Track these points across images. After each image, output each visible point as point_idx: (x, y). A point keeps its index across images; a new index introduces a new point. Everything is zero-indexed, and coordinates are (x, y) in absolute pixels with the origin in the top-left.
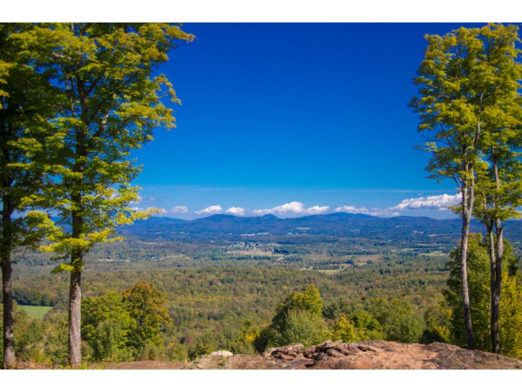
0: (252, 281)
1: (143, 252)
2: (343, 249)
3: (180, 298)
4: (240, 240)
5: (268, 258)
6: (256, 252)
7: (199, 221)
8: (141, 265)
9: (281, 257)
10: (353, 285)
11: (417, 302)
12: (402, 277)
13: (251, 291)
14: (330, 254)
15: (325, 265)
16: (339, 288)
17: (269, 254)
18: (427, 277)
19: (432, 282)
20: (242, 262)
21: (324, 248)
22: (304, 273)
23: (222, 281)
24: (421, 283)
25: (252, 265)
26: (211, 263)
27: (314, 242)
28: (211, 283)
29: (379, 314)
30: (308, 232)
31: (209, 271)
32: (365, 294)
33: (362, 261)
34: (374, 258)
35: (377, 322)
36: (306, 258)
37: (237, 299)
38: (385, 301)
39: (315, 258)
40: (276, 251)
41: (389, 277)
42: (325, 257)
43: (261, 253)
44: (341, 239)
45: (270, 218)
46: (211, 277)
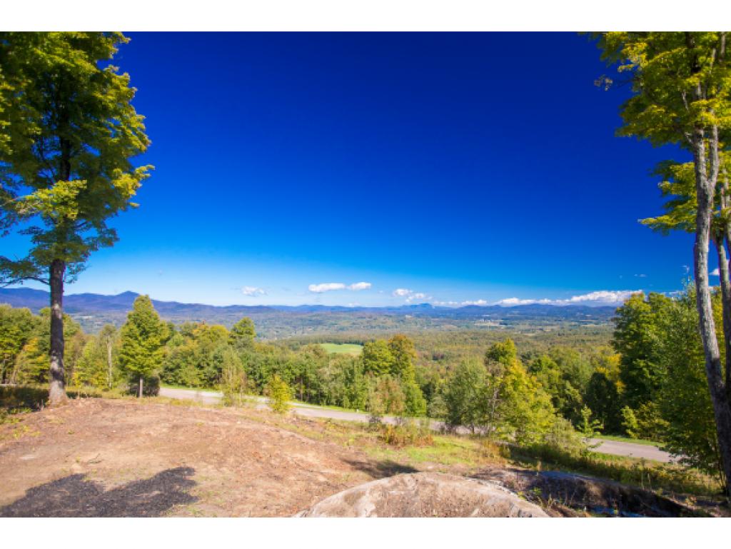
0: (487, 338)
1: (432, 323)
2: (537, 322)
3: (450, 347)
4: (482, 318)
5: (496, 327)
6: (490, 324)
7: (461, 308)
8: (431, 330)
9: (504, 326)
10: (543, 342)
11: (581, 351)
12: (573, 337)
13: (487, 344)
14: (530, 325)
15: (528, 331)
16: (536, 343)
17: (497, 325)
18: (585, 338)
19: (588, 341)
20: (483, 329)
21: (527, 322)
22: (516, 335)
23: (472, 339)
24: (583, 341)
25: (488, 330)
26: (466, 330)
27: (521, 319)
28: (466, 339)
29: (557, 359)
30: (518, 314)
31: (465, 333)
32: (550, 346)
33: (548, 329)
34: (554, 327)
35: (555, 364)
36: (516, 327)
37: (479, 348)
38: (561, 350)
39: (522, 327)
40: (501, 324)
41: (564, 338)
42: (527, 327)
43: (492, 325)
44: (536, 317)
45: (498, 307)
46: (466, 336)
